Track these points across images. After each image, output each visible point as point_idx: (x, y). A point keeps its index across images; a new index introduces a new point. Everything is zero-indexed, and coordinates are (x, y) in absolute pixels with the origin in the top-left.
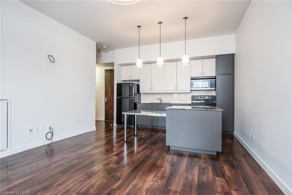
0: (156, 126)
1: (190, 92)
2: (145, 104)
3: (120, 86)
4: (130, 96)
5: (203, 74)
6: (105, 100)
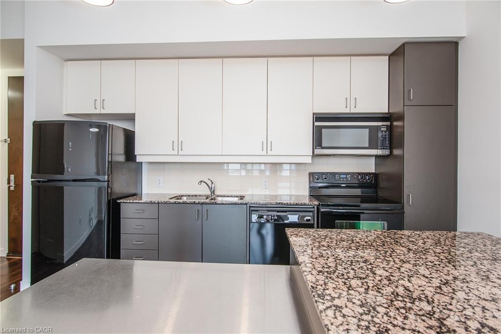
1: (311, 162)
2: (152, 203)
5: (352, 106)
6: (9, 183)
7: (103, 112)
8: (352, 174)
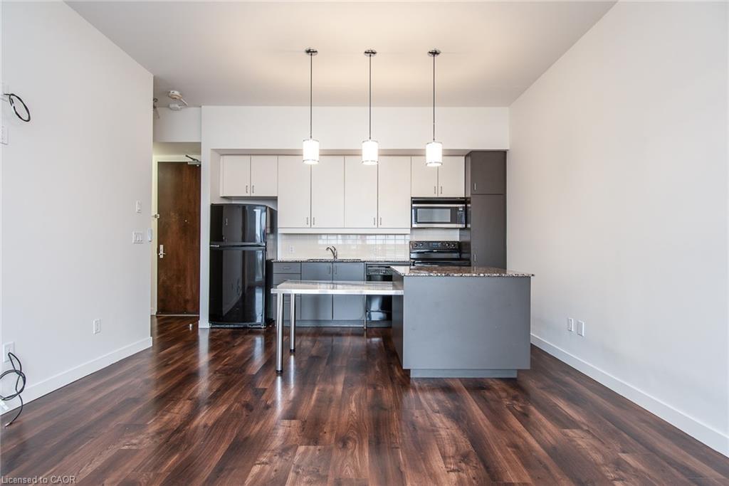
0: (328, 321)
1: (409, 233)
2: (296, 262)
3: (217, 211)
4: (244, 241)
5: (440, 192)
6: (159, 252)
7: (253, 195)
8: (442, 242)
